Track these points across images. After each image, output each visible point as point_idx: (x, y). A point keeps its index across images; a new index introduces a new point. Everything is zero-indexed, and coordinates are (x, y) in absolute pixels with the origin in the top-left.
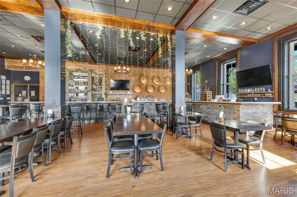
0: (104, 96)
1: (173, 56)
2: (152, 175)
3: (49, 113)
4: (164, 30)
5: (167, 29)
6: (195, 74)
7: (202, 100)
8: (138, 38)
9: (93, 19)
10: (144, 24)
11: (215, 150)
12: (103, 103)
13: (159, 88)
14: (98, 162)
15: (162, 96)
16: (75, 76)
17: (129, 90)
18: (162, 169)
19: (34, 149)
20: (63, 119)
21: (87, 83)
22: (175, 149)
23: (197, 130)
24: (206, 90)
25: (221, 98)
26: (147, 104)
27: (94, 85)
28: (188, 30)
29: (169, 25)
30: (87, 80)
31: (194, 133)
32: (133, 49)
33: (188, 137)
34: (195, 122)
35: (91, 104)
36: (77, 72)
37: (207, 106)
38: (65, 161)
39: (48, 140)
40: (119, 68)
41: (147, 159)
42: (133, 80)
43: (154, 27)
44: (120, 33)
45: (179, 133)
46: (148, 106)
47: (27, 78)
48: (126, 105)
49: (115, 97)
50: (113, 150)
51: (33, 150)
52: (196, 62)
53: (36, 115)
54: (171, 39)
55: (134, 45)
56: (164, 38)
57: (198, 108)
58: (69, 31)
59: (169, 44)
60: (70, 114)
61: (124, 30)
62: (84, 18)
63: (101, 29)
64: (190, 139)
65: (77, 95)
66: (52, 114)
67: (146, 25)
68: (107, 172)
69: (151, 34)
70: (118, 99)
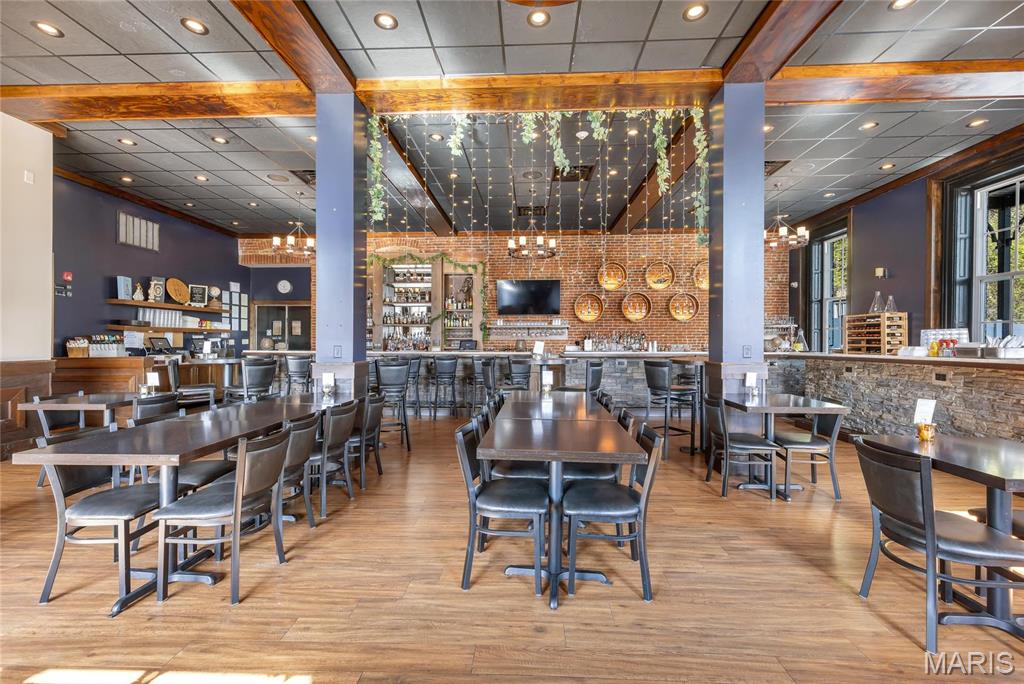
0: (478, 336)
1: (716, 183)
2: (606, 607)
3: (325, 383)
4: (678, 93)
5: (690, 86)
6: (827, 244)
7: (859, 349)
8: (582, 135)
9: (439, 97)
10: (601, 84)
11: (883, 558)
12: (472, 358)
13: (667, 305)
14: (444, 538)
15: (679, 332)
16: (398, 275)
17: (556, 312)
18: (648, 594)
19: (285, 477)
20: (356, 401)
21: (430, 293)
22: (711, 531)
23: (818, 470)
24: (875, 309)
25: (945, 341)
26: (619, 363)
27: (450, 301)
28: (779, 75)
29: (697, 71)
30: (429, 285)
31: (804, 480)
32: (565, 174)
33: (774, 493)
34: (807, 437)
35: (439, 359)
36: (403, 264)
37: (875, 376)
38: (359, 522)
39: (319, 457)
40: (523, 240)
41: (598, 550)
42: (571, 279)
43: (638, 89)
44: (521, 127)
45: (739, 475)
46: (624, 371)
47: (284, 287)
48: (541, 366)
49: (510, 338)
50: (484, 503)
51: (282, 479)
52: (828, 195)
53: (301, 387)
54: (707, 120)
55: (567, 162)
56: (678, 119)
57: (834, 382)
58: (377, 145)
59: (699, 141)
60: (378, 387)
61: (534, 114)
62: (415, 99)
63: (463, 127)
64: (784, 503)
65: (406, 330)
66: (333, 384)
67: (610, 86)
68: (462, 571)
69: (628, 115)
70: (521, 343)
